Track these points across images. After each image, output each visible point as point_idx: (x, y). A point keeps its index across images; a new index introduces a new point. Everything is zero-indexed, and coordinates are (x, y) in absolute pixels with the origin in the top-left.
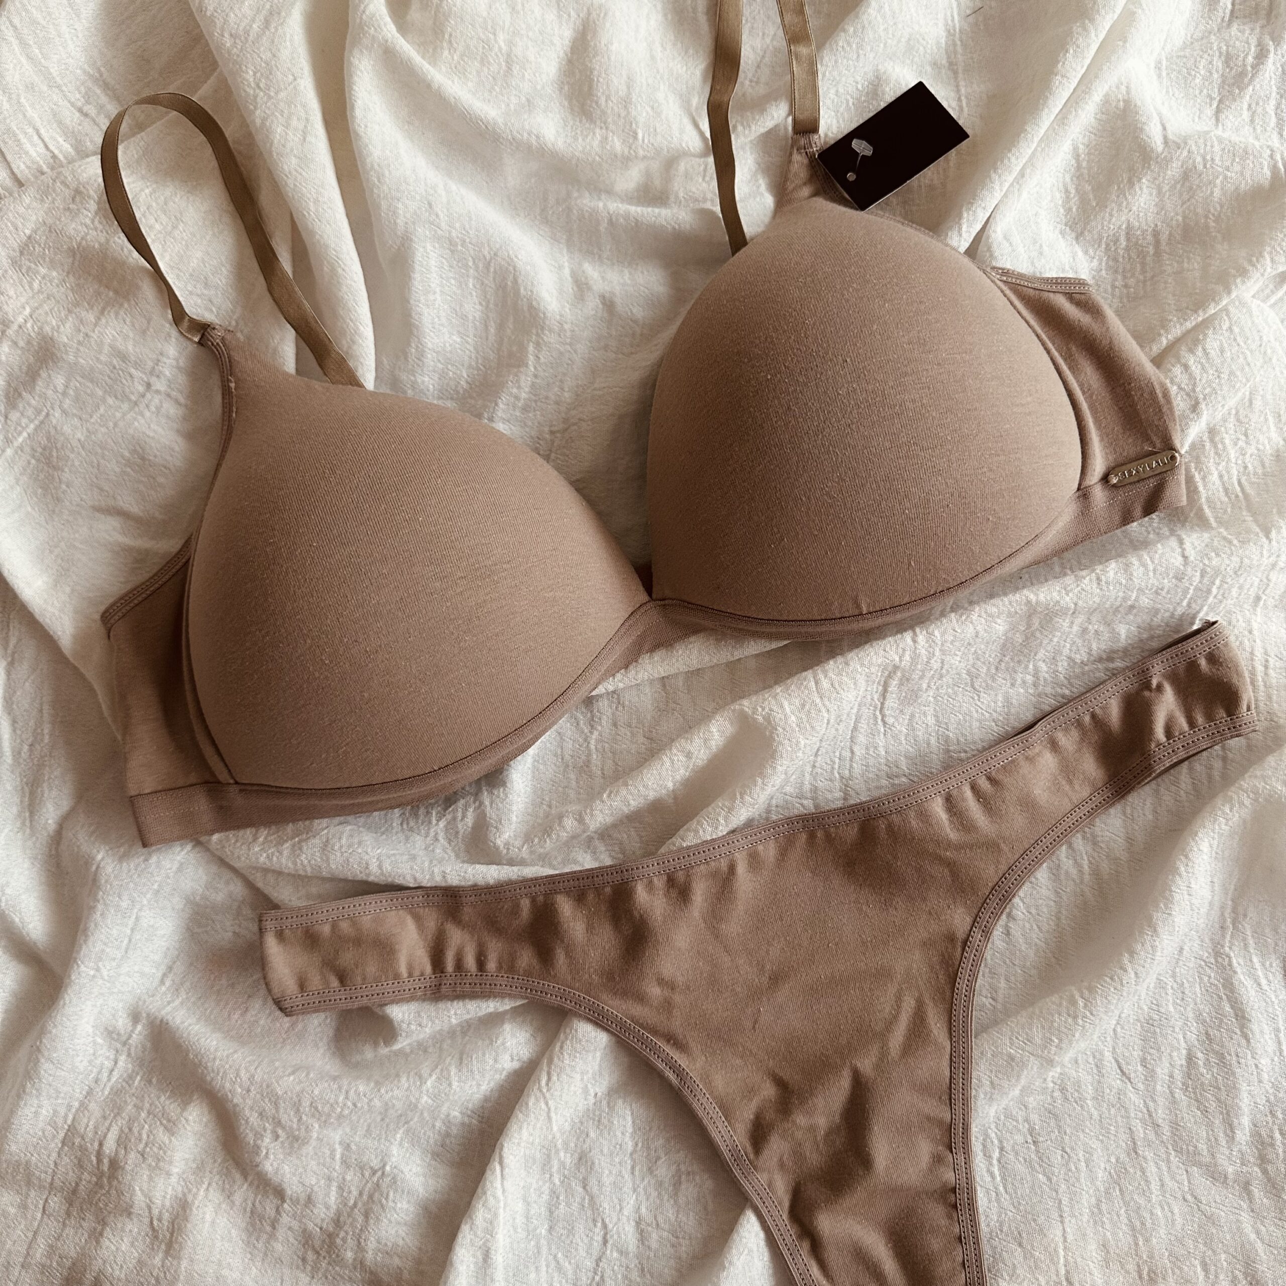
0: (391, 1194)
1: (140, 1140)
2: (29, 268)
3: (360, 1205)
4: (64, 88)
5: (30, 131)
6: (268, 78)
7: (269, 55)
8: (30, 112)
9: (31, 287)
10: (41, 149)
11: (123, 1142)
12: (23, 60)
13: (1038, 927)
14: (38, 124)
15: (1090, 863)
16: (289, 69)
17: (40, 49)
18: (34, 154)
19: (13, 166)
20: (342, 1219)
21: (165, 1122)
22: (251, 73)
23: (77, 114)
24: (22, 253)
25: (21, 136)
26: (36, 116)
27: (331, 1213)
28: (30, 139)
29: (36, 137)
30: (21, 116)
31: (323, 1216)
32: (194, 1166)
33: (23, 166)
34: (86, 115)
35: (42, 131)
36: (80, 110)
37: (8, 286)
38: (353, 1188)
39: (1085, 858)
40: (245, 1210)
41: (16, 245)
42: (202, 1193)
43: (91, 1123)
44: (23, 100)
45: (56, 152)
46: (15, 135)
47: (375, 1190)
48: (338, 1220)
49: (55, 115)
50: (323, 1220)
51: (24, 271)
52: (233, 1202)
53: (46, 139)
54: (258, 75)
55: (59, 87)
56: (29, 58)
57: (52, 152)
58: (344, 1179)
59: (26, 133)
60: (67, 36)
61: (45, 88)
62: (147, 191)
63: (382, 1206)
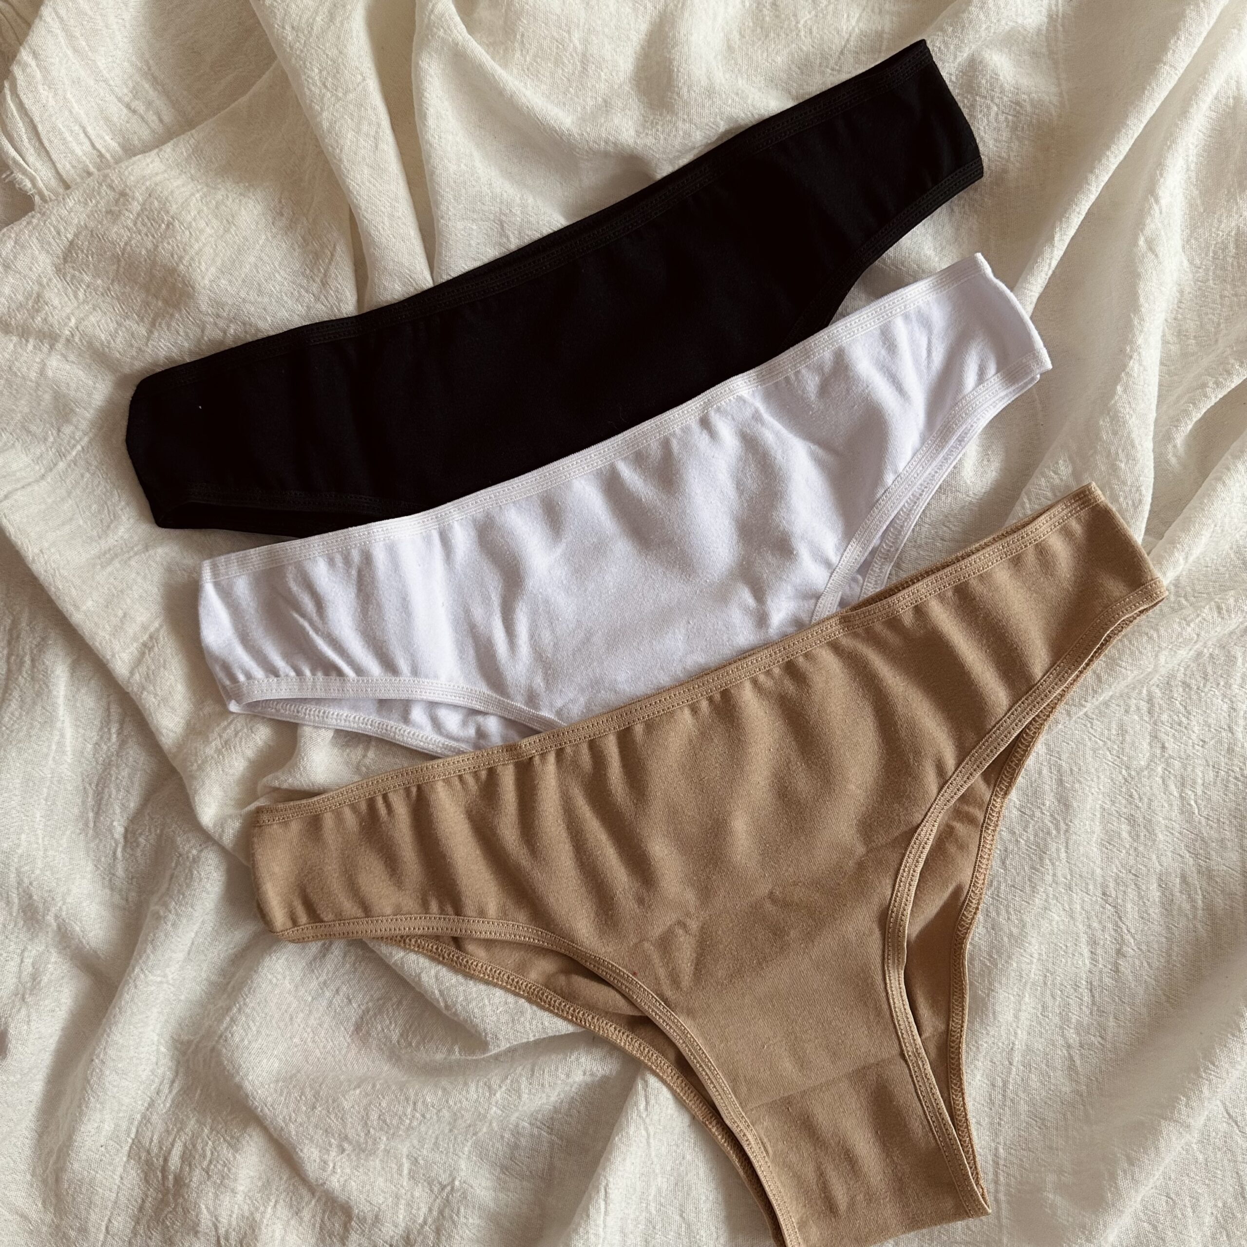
0: (462, 1210)
1: (204, 1157)
2: (73, 276)
3: (430, 1221)
4: (111, 82)
5: (77, 128)
6: (334, 76)
7: (336, 52)
8: (76, 108)
9: (76, 297)
10: (87, 146)
11: (187, 1158)
12: (69, 52)
13: (1149, 964)
14: (85, 121)
15: (1204, 897)
16: (357, 68)
17: (87, 41)
18: (80, 153)
19: (59, 166)
20: (412, 1237)
21: (228, 1138)
22: (316, 71)
23: (125, 111)
24: (65, 260)
25: (67, 135)
26: (82, 112)
27: (400, 1230)
28: (76, 139)
29: (82, 135)
30: (67, 113)
31: (392, 1233)
32: (260, 1184)
33: (68, 166)
34: (134, 112)
35: (89, 129)
36: (128, 106)
37: (52, 296)
38: (422, 1205)
39: (1199, 892)
40: (314, 1225)
41: (59, 252)
42: (269, 1210)
43: (155, 1137)
44: (69, 96)
45: (103, 151)
46: (61, 133)
47: (445, 1206)
48: (408, 1237)
49: (102, 111)
50: (392, 1237)
51: (68, 279)
52: (301, 1218)
53: (93, 137)
54: (324, 73)
55: (105, 81)
56: (76, 50)
57: (98, 151)
58: (412, 1196)
59: (72, 131)
60: (115, 27)
61: (92, 82)
62: (198, 195)
63: (453, 1222)
